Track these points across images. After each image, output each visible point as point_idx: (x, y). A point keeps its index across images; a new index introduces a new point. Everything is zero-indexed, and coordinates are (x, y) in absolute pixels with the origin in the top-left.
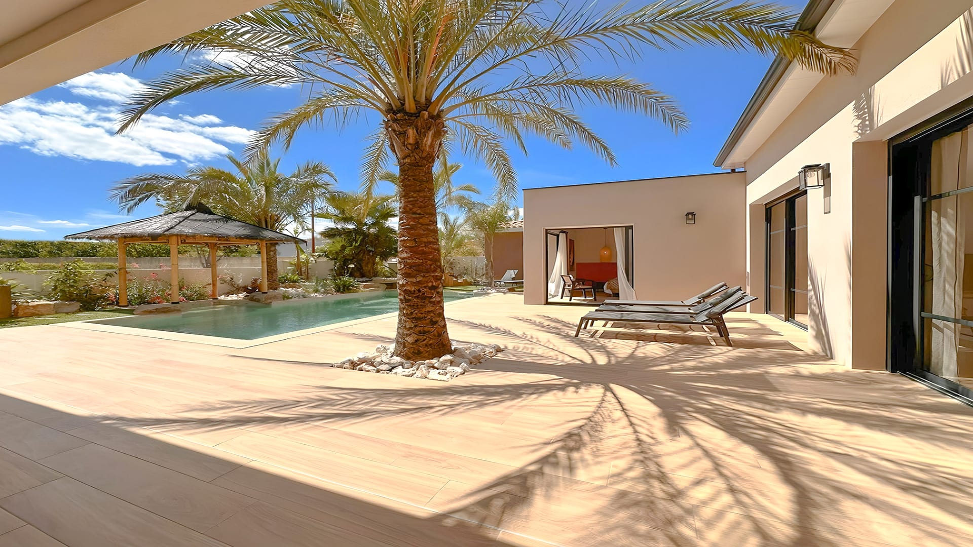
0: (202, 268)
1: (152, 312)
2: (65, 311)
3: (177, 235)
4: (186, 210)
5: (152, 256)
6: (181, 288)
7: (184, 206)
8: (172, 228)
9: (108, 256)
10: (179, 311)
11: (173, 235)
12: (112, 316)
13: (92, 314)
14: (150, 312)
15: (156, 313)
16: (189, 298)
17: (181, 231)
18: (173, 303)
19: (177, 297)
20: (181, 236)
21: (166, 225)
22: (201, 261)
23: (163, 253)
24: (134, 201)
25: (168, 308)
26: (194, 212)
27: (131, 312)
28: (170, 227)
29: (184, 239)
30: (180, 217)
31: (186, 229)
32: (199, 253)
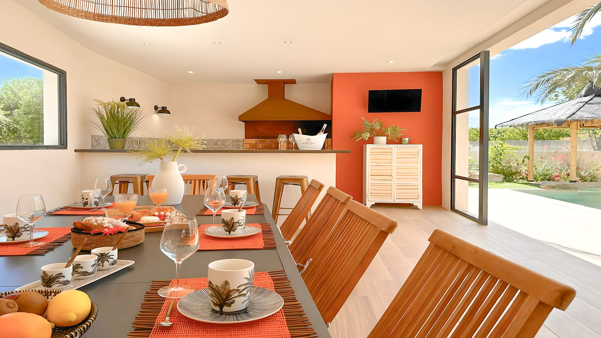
0: (592, 150)
1: (555, 187)
2: (495, 181)
3: (577, 120)
4: (585, 96)
5: (544, 139)
6: (578, 169)
7: (583, 92)
8: (574, 114)
9: (509, 139)
10: (576, 188)
11: (574, 120)
12: (525, 188)
13: (512, 184)
14: (553, 187)
15: (558, 188)
16: (584, 179)
17: (581, 117)
18: (571, 181)
19: (574, 177)
20: (580, 121)
21: (569, 112)
22: (592, 144)
23: (553, 136)
24: (545, 94)
25: (567, 185)
26: (592, 97)
27: (538, 186)
28: (572, 113)
29: (583, 124)
30: (581, 102)
31: (584, 114)
32: (590, 136)
